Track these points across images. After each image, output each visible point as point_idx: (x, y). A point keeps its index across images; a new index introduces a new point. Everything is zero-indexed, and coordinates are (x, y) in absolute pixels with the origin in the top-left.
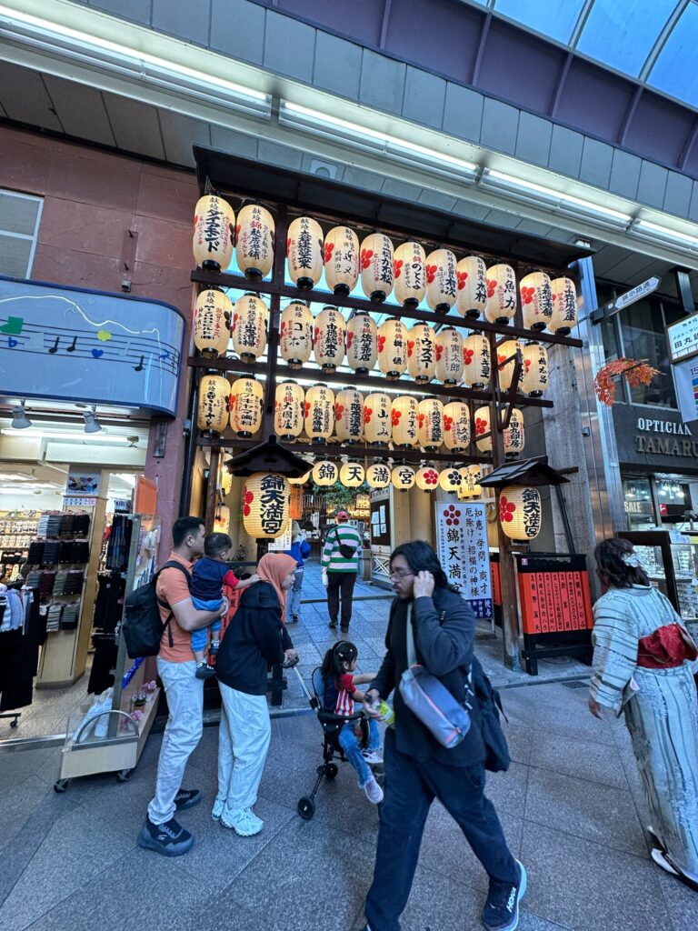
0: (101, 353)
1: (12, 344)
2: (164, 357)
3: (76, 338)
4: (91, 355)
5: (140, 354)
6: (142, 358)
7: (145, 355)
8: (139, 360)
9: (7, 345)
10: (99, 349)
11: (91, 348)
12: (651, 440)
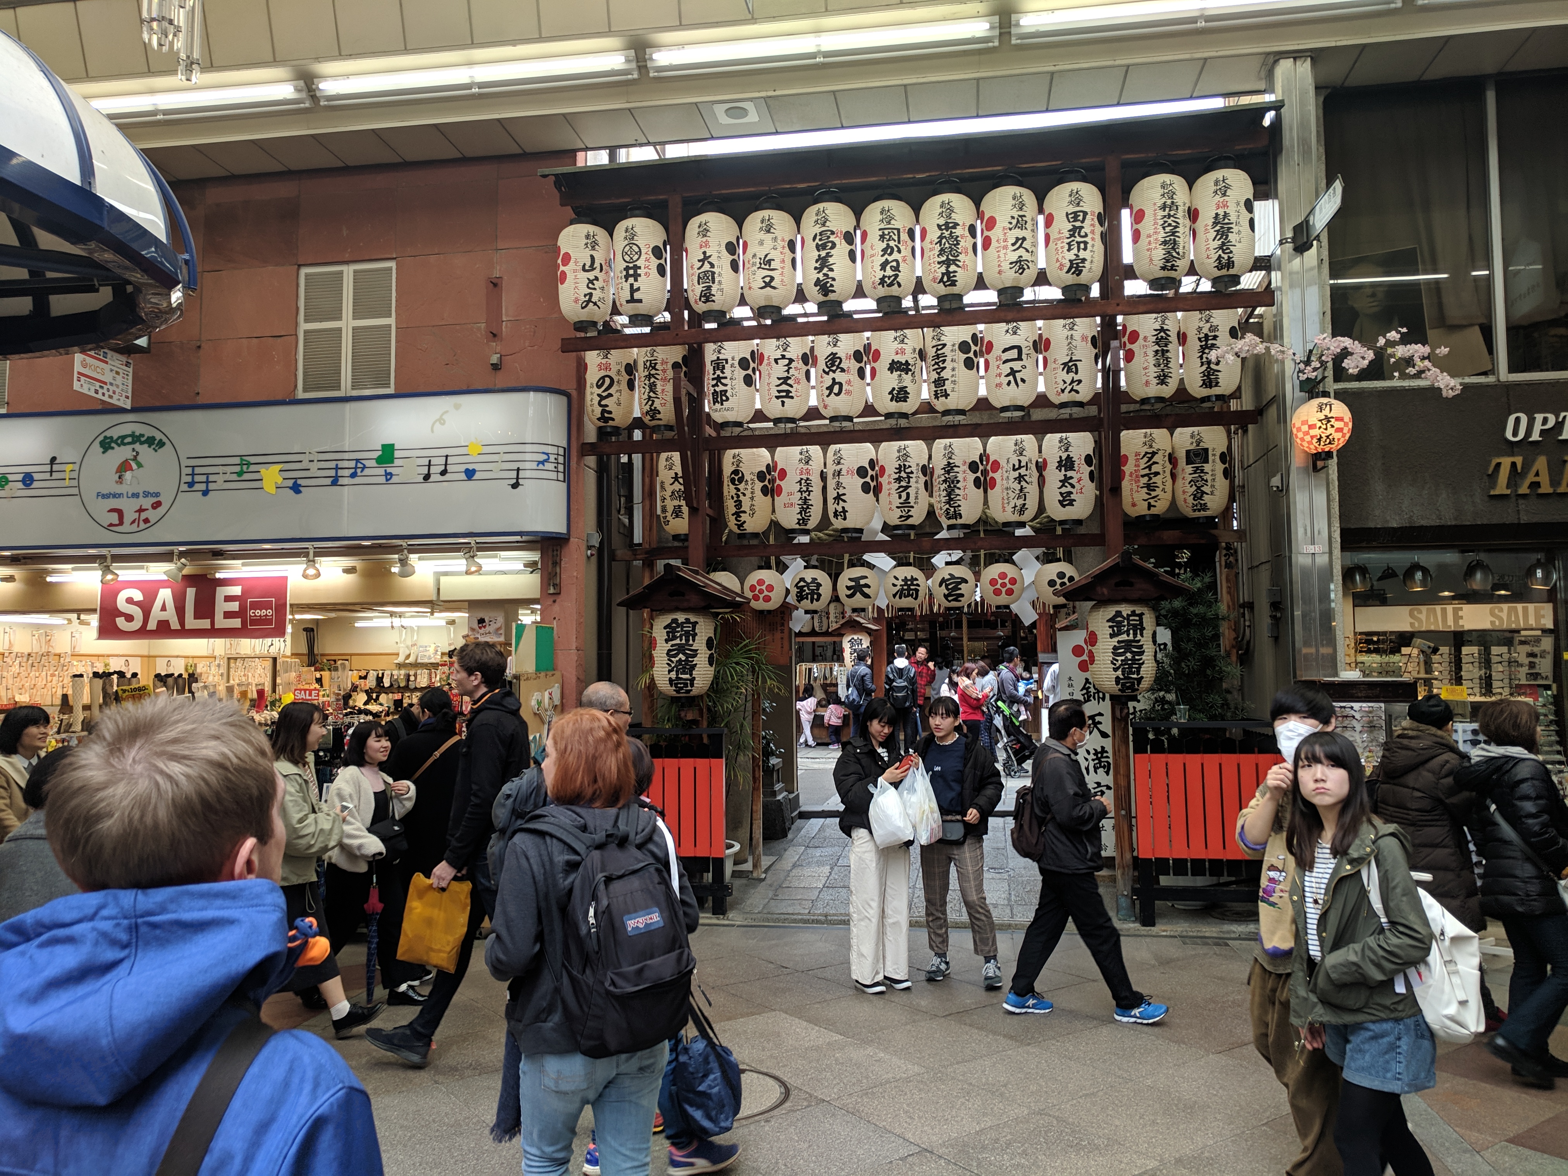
0: (473, 472)
1: (389, 476)
2: (542, 462)
3: (447, 456)
4: (463, 476)
5: (515, 466)
6: (518, 470)
7: (521, 465)
8: (514, 474)
9: (383, 480)
10: (471, 467)
11: (463, 468)
12: (1541, 463)
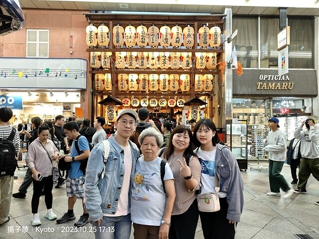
0: (67, 75)
2: (82, 74)
3: (61, 72)
8: (76, 76)
9: (46, 76)
11: (64, 74)
12: (265, 84)
